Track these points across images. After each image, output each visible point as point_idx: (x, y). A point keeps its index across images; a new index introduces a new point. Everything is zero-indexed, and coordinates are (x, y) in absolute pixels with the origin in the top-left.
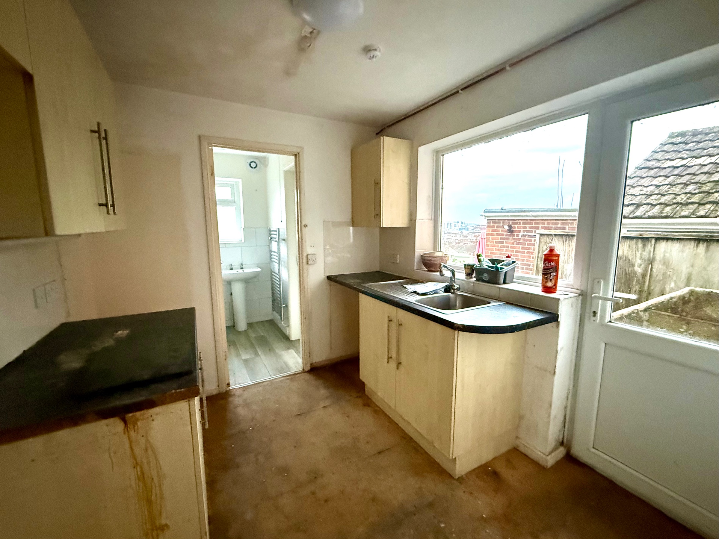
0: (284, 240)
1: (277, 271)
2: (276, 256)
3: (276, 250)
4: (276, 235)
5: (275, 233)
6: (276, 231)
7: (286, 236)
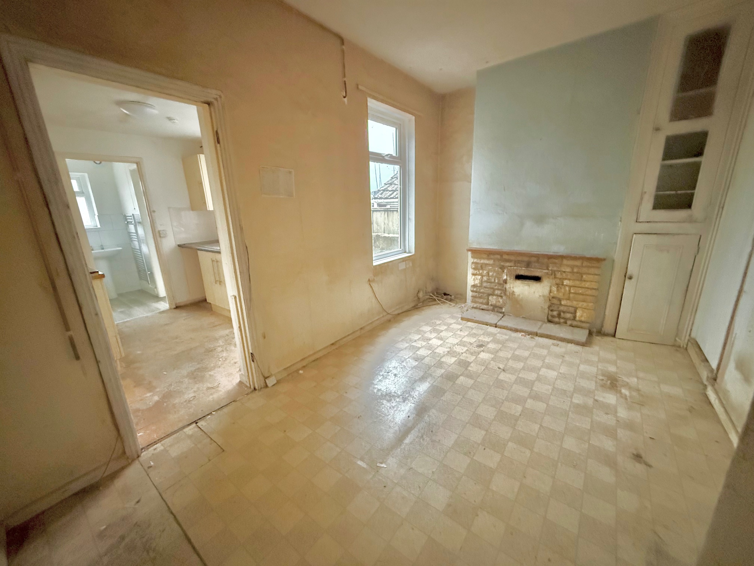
0: (139, 223)
1: (138, 248)
2: (135, 236)
3: (134, 231)
4: (132, 219)
5: (130, 218)
6: (131, 216)
7: (141, 220)
